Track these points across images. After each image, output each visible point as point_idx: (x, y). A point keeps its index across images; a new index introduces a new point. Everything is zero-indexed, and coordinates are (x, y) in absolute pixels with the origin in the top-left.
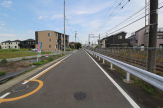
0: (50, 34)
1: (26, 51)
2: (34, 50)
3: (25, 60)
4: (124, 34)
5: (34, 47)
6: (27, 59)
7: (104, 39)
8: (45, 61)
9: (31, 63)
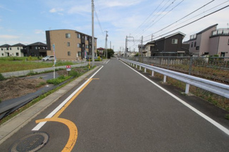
0: (69, 35)
1: (33, 60)
2: (45, 58)
3: (32, 74)
4: (180, 36)
5: (44, 54)
6: (37, 74)
7: (148, 44)
8: (66, 76)
9: (44, 81)
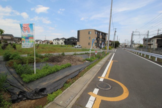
0: (91, 32)
1: (70, 47)
2: (76, 46)
5: (75, 44)
6: (78, 54)
7: (155, 37)
9: (84, 59)
